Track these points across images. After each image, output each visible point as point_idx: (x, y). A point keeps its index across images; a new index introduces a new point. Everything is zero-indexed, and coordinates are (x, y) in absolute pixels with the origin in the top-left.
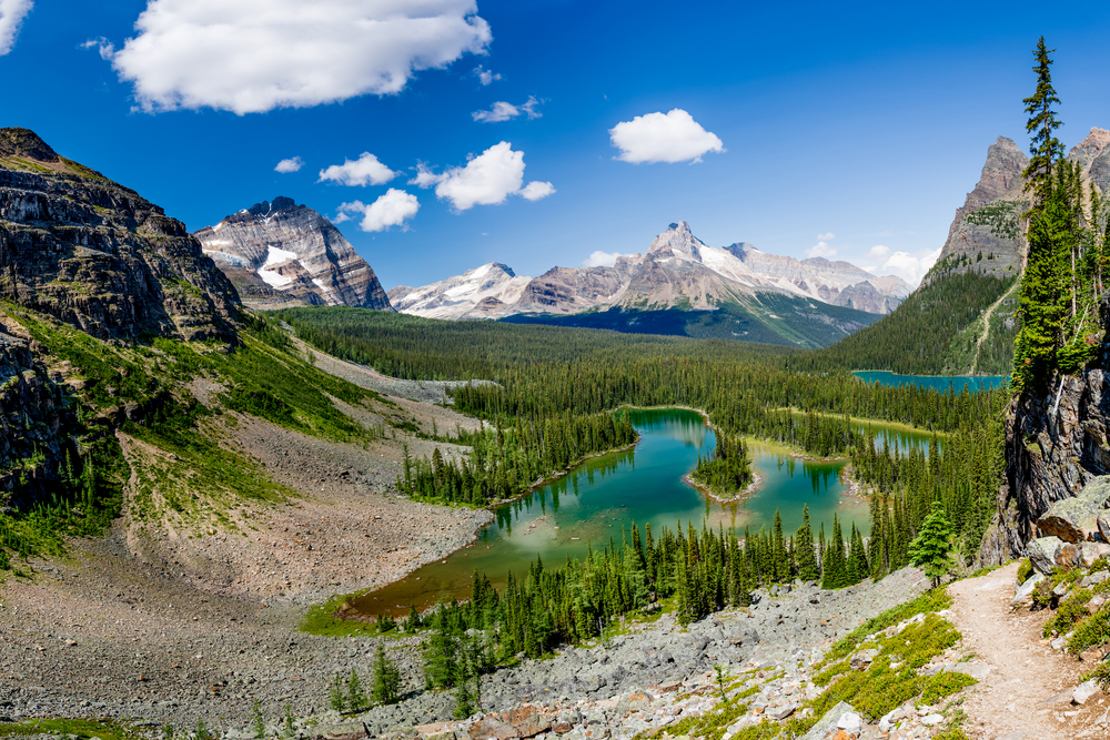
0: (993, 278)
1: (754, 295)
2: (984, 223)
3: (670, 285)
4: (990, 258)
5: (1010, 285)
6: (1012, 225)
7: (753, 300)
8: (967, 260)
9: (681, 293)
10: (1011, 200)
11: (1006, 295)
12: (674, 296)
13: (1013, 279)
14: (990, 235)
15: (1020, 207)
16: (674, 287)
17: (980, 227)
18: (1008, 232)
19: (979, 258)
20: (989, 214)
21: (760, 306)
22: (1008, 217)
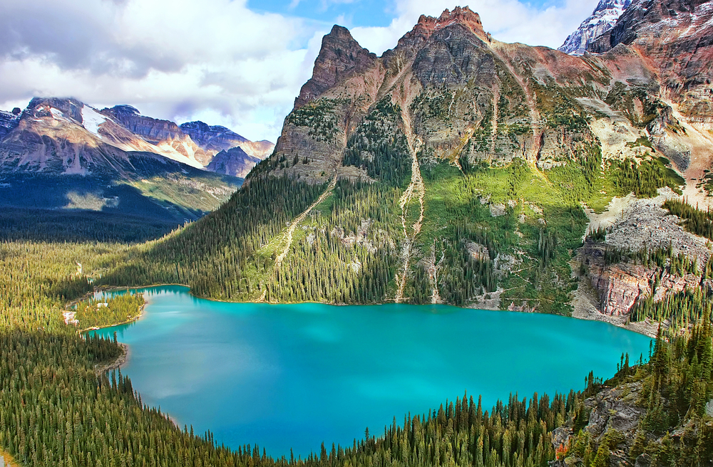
0: (304, 185)
1: (128, 160)
2: (303, 124)
3: (44, 145)
4: (305, 162)
5: (320, 193)
6: (330, 126)
7: (126, 164)
8: (285, 163)
9: (54, 154)
10: (333, 98)
11: (314, 205)
12: (47, 158)
13: (324, 187)
14: (307, 138)
15: (340, 106)
16: (47, 149)
17: (299, 128)
18: (325, 134)
19: (295, 162)
20: (310, 114)
21: (133, 171)
22: (327, 117)
